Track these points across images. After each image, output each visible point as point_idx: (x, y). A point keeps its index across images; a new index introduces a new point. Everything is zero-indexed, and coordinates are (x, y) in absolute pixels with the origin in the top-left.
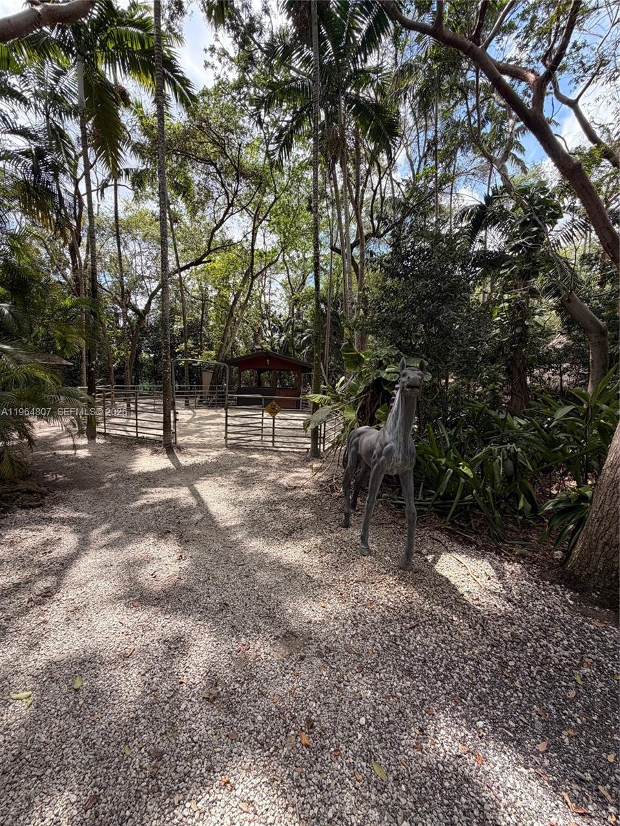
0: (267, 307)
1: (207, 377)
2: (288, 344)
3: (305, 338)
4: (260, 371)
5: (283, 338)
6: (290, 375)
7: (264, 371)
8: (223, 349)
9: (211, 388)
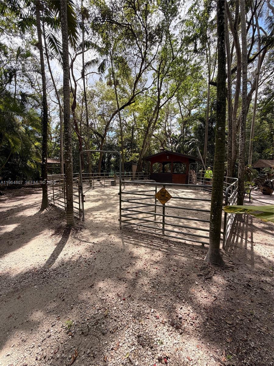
0: (169, 131)
1: (135, 168)
2: (181, 148)
3: (190, 144)
4: (164, 163)
5: (177, 146)
6: (181, 166)
7: (166, 163)
8: (143, 152)
9: (137, 174)
